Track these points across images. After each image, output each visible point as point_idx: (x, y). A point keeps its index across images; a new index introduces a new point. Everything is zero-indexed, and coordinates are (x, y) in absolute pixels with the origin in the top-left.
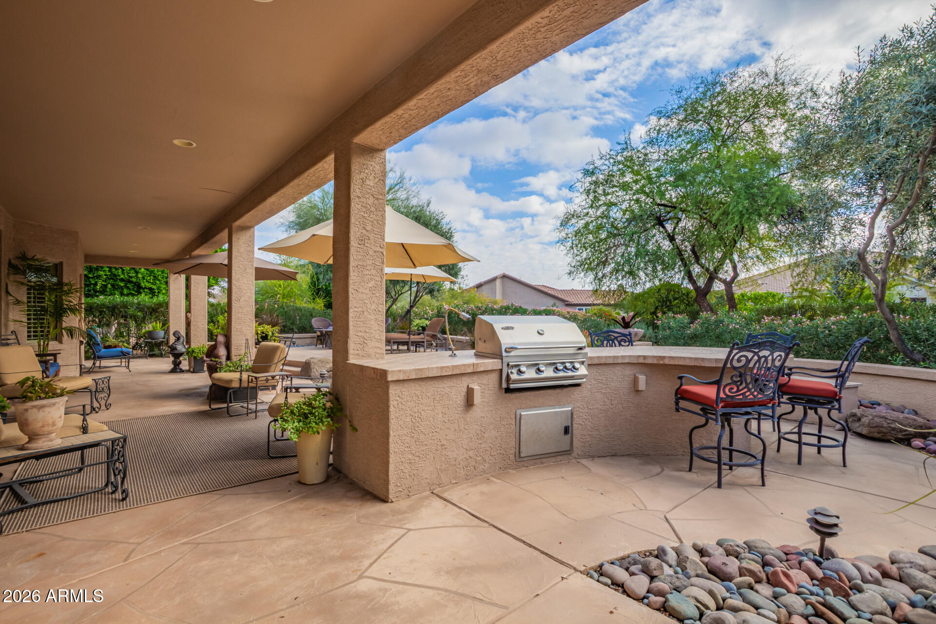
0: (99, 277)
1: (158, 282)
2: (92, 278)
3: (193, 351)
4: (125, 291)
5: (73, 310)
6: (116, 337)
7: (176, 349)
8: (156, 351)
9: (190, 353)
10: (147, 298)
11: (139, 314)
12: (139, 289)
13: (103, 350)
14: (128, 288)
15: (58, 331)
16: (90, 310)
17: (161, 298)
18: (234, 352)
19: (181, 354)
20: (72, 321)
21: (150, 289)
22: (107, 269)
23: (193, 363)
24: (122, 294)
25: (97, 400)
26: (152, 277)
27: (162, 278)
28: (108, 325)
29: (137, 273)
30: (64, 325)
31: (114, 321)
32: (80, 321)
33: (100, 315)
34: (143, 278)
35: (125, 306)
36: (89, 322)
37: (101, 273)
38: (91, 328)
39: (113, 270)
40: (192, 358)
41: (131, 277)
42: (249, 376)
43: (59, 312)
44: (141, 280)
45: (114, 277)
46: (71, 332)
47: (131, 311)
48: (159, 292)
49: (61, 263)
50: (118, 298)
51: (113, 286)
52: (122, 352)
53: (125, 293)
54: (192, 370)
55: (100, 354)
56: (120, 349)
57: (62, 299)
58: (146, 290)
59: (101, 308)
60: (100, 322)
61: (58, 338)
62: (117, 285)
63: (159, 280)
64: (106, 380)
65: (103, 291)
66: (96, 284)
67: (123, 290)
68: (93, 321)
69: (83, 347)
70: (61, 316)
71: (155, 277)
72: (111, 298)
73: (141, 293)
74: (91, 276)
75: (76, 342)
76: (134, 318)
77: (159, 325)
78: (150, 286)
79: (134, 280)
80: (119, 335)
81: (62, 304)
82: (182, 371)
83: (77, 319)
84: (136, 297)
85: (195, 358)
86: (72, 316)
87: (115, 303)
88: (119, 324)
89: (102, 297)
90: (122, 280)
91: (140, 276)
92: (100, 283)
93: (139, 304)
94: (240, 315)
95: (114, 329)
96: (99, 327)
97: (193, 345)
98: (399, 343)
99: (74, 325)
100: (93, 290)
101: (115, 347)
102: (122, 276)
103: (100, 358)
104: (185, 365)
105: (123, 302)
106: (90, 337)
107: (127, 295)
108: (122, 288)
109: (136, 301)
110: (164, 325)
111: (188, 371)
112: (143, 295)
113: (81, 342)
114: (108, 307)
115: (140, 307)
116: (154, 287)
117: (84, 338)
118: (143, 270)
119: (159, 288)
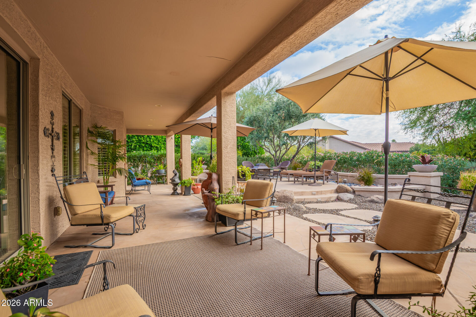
0: (133, 141)
1: (160, 143)
2: (130, 142)
3: (184, 182)
4: (145, 149)
5: (122, 158)
6: (142, 173)
7: (174, 181)
8: (161, 181)
9: (183, 183)
10: (155, 152)
11: (152, 160)
12: (151, 147)
13: (137, 181)
14: (146, 147)
15: (114, 170)
16: (129, 158)
17: (162, 152)
18: (224, 186)
19: (177, 184)
20: (121, 164)
21: (157, 147)
22: (137, 137)
23: (184, 189)
24: (143, 150)
25: (137, 223)
26: (157, 141)
27: (162, 141)
28: (138, 166)
29: (150, 139)
30: (117, 167)
31: (140, 164)
32: (125, 164)
33: (134, 161)
34: (153, 141)
35: (145, 156)
36: (129, 165)
37: (134, 139)
38: (130, 168)
39: (139, 138)
40: (184, 186)
41: (148, 141)
42: (252, 210)
43: (115, 159)
44: (152, 143)
45: (140, 141)
46: (120, 171)
47: (148, 159)
48: (160, 149)
49: (115, 130)
50: (142, 153)
51: (139, 146)
52: (146, 182)
53: (145, 150)
54: (183, 193)
55: (135, 183)
56: (145, 181)
57: (116, 151)
58: (154, 148)
59: (134, 157)
60: (134, 165)
61: (114, 175)
62: (142, 145)
63: (160, 142)
64: (143, 207)
65: (135, 149)
66: (131, 145)
67: (144, 148)
68: (131, 164)
69: (126, 179)
70: (115, 161)
71: (158, 141)
72: (139, 152)
73: (152, 150)
74: (129, 141)
75: (123, 177)
76: (150, 163)
77: (162, 166)
78: (157, 146)
79: (149, 142)
80: (143, 172)
81: (116, 154)
82: (178, 194)
83: (124, 163)
84: (150, 152)
85: (186, 186)
86: (121, 161)
87: (141, 155)
88: (143, 166)
89: (134, 152)
90: (144, 143)
91: (152, 140)
92: (133, 144)
93: (152, 155)
94: (227, 159)
95: (140, 168)
96: (133, 167)
97: (184, 179)
98: (308, 177)
99: (122, 167)
100: (130, 148)
101: (142, 179)
102: (143, 141)
103: (135, 186)
104: (179, 191)
105: (144, 154)
106: (130, 173)
107: (146, 150)
108: (143, 147)
109: (150, 154)
110: (164, 166)
111: (181, 194)
112: (153, 150)
113: (126, 177)
114: (138, 157)
115: (152, 156)
116: (158, 146)
117: (127, 175)
118: (153, 137)
119: (160, 147)
